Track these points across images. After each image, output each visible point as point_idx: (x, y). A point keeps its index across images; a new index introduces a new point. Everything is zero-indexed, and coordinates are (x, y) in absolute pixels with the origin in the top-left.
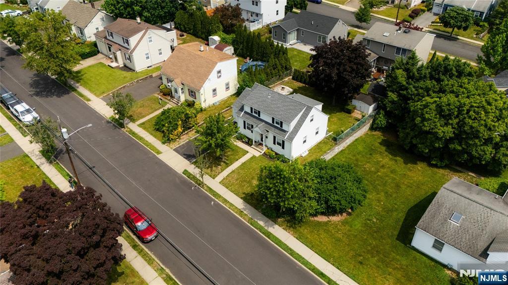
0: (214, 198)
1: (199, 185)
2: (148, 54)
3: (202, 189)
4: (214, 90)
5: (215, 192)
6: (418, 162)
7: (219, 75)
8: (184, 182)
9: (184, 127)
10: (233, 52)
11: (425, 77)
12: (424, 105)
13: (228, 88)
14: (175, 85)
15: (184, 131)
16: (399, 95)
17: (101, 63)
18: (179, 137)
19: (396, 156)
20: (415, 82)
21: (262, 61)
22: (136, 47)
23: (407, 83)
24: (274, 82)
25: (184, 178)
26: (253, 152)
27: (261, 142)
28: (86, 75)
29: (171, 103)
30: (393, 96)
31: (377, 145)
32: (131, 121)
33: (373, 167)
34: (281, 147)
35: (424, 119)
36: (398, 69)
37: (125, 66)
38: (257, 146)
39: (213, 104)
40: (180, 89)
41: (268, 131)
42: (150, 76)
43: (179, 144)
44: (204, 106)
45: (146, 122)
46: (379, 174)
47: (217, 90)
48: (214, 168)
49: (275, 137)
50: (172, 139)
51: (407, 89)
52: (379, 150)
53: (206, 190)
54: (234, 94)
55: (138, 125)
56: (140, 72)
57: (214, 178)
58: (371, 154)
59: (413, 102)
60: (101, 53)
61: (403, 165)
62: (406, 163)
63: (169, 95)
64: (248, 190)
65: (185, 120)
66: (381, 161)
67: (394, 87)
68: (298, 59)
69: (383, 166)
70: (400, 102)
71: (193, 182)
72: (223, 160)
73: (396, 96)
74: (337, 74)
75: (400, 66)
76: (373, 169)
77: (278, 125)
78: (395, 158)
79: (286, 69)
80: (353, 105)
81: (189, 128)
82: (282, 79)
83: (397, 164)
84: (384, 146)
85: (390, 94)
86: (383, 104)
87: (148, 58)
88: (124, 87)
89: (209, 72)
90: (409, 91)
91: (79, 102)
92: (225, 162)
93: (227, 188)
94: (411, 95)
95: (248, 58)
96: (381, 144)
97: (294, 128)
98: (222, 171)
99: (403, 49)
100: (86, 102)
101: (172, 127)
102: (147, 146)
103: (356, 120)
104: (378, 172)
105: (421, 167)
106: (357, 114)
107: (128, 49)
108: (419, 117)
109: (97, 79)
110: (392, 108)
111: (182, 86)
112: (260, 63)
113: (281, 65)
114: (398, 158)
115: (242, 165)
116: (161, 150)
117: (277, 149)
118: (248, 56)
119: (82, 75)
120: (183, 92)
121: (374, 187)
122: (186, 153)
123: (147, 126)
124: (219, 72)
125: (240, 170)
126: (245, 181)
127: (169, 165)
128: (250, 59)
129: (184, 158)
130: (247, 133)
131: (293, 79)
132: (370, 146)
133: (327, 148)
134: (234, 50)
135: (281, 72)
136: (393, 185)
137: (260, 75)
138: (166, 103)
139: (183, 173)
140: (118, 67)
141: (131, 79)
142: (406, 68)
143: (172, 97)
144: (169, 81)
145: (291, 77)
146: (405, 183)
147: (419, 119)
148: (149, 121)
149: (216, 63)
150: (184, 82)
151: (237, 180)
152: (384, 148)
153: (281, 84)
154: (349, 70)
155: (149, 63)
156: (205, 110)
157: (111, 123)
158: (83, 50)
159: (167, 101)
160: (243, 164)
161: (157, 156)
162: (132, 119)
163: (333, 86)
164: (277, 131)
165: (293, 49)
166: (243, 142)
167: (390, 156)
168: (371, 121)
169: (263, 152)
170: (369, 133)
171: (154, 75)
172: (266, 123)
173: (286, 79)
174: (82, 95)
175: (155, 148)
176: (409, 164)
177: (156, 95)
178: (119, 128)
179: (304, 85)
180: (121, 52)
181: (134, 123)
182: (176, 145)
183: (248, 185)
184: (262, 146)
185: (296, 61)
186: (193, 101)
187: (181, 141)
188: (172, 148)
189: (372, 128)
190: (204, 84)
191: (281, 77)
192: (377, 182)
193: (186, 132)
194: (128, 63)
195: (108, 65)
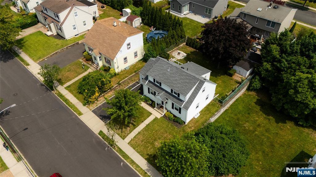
0: (123, 158)
1: (112, 145)
2: (75, 25)
3: (113, 150)
4: (125, 59)
5: (124, 153)
6: (287, 121)
7: (129, 47)
8: (99, 143)
9: (100, 92)
10: (141, 21)
11: (296, 52)
12: (297, 80)
13: (137, 55)
14: (94, 54)
15: (101, 94)
16: (273, 65)
17: (39, 31)
18: (97, 99)
19: (269, 115)
20: (287, 56)
21: (163, 30)
22: (64, 20)
23: (280, 56)
24: (172, 49)
25: (99, 138)
26: (156, 114)
27: (162, 105)
28: (27, 42)
29: (91, 67)
30: (267, 66)
31: (253, 104)
32: (60, 84)
33: (251, 126)
34: (178, 112)
35: (297, 92)
36: (273, 44)
37: (58, 34)
38: (159, 109)
39: (125, 69)
40: (98, 58)
41: (167, 99)
42: (77, 43)
43: (97, 106)
44: (117, 71)
45: (71, 85)
46: (257, 133)
47: (128, 58)
48: (124, 130)
49: (173, 104)
50: (91, 102)
51: (280, 61)
52: (255, 109)
53: (117, 151)
54: (141, 60)
55: (66, 88)
56: (69, 40)
57: (123, 139)
58: (249, 114)
59: (285, 74)
60: (41, 23)
61: (275, 124)
62: (277, 122)
63: (90, 60)
64: (151, 151)
65: (101, 86)
66: (257, 120)
67: (269, 58)
68: (190, 27)
69: (259, 125)
70: (274, 71)
71: (107, 143)
72: (132, 122)
73: (270, 66)
74: (223, 48)
75: (274, 41)
76: (251, 128)
77: (176, 96)
78: (269, 117)
79: (182, 37)
80: (234, 70)
81: (105, 92)
82: (178, 45)
83: (270, 123)
84: (259, 106)
85: (265, 64)
86: (258, 71)
87: (75, 28)
88: (56, 53)
89: (121, 45)
90: (282, 64)
91: (20, 67)
92: (132, 124)
93: (134, 149)
94: (284, 68)
95: (152, 27)
96: (256, 103)
97: (189, 98)
98: (130, 133)
99: (273, 22)
100: (26, 66)
101: (90, 93)
102: (71, 107)
103: (236, 82)
104: (255, 131)
105: (290, 126)
106: (237, 77)
107: (59, 22)
108: (292, 89)
109: (36, 46)
110: (266, 75)
111: (100, 56)
112: (161, 32)
113: (177, 35)
114: (271, 117)
115: (146, 126)
116: (82, 112)
117: (176, 113)
118: (152, 25)
119: (24, 42)
120: (100, 60)
121: (253, 147)
122: (102, 114)
123: (72, 89)
124: (129, 44)
125: (145, 132)
126: (149, 142)
127: (88, 126)
128: (154, 28)
129: (100, 119)
130: (151, 96)
131: (187, 44)
132: (248, 105)
133: (215, 110)
134: (142, 20)
135: (177, 41)
136: (268, 144)
137: (162, 44)
138: (88, 68)
139: (99, 134)
140: (52, 36)
141: (62, 46)
142: (279, 43)
143: (93, 63)
144: (90, 49)
145: (185, 43)
146: (278, 142)
147: (292, 91)
148: (73, 84)
149: (126, 38)
150: (101, 52)
151: (142, 141)
152: (258, 108)
153: (178, 49)
154: (234, 46)
155: (76, 32)
156: (118, 74)
157: (44, 86)
158: (26, 21)
159: (89, 66)
160: (148, 126)
161: (79, 117)
162: (61, 82)
163: (220, 57)
164: (175, 100)
165: (186, 19)
166: (147, 104)
167: (264, 115)
168: (248, 84)
169: (164, 114)
170: (247, 93)
171: (80, 42)
172: (166, 92)
173: (181, 45)
174: (23, 60)
175: (78, 109)
176: (280, 123)
177: (81, 60)
178: (50, 91)
179: (195, 50)
180: (54, 24)
181: (62, 85)
182: (94, 107)
183: (151, 146)
184: (163, 109)
185: (189, 29)
186: (109, 67)
187: (98, 103)
188: (91, 110)
189: (248, 89)
190: (116, 54)
191: (177, 44)
192: (255, 141)
193: (103, 95)
194: (59, 31)
195: (45, 34)
